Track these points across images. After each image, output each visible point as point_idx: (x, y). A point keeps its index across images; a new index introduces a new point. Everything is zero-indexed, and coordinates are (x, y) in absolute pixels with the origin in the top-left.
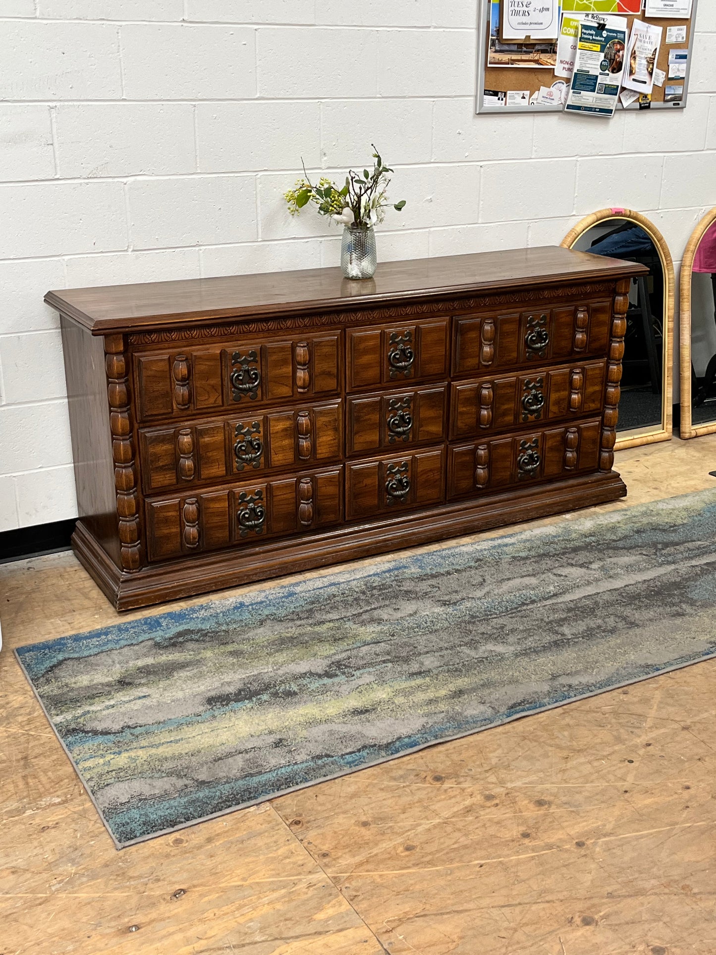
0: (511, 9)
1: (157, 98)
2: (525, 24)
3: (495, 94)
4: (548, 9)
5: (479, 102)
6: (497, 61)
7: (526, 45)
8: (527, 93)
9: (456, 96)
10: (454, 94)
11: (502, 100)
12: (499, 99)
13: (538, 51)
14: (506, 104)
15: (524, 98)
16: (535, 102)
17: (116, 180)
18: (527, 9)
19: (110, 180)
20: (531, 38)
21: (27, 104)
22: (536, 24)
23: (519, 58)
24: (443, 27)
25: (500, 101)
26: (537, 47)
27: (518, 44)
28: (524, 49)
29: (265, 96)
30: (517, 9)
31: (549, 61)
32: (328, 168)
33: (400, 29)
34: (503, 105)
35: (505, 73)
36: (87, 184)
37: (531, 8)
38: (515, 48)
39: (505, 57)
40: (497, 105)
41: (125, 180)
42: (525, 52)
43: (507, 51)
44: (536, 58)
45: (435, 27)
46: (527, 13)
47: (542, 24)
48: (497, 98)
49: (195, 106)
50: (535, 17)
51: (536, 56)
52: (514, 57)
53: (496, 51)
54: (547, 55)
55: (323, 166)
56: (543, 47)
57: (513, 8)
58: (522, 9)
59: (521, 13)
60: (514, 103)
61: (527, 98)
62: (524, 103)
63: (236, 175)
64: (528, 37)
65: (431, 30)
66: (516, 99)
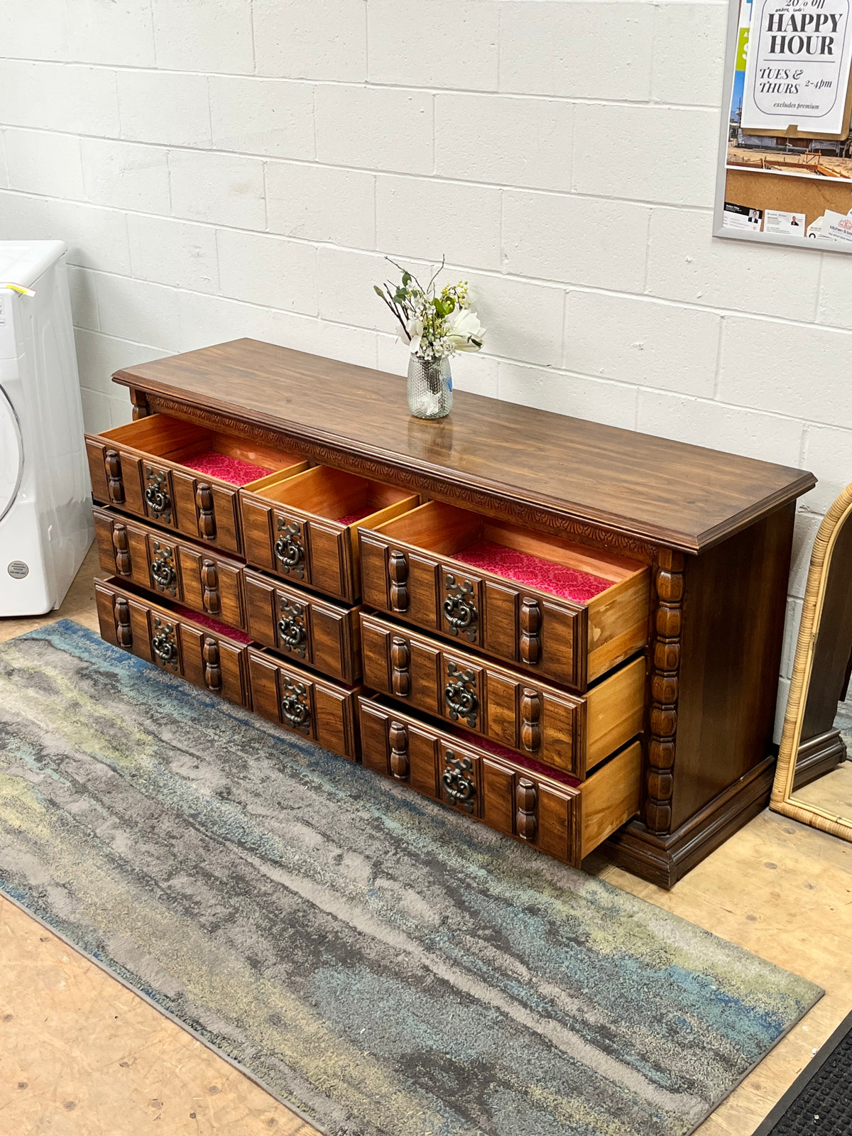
0: (760, 81)
1: (343, 164)
2: (790, 106)
3: (744, 211)
4: (829, 84)
5: (718, 222)
6: (740, 161)
7: (795, 141)
8: (801, 217)
9: (684, 206)
10: (681, 202)
11: (756, 221)
12: (750, 220)
13: (816, 151)
14: (762, 230)
15: (796, 224)
16: (817, 234)
17: (311, 243)
18: (794, 82)
19: (306, 242)
20: (799, 129)
21: (247, 157)
22: (807, 106)
23: (782, 160)
24: (668, 104)
25: (752, 224)
26: (814, 145)
27: (778, 138)
28: (790, 146)
29: (442, 174)
30: (773, 81)
31: (837, 169)
32: (509, 274)
33: (604, 103)
34: (758, 230)
35: (762, 180)
36: (289, 242)
37: (802, 81)
38: (773, 143)
39: (756, 157)
40: (746, 229)
41: (316, 245)
42: (790, 150)
43: (758, 147)
44: (812, 163)
45: (657, 103)
46: (793, 89)
47: (817, 107)
48: (747, 217)
49: (375, 177)
50: (807, 95)
51: (813, 160)
52: (771, 157)
53: (739, 146)
54: (834, 159)
55: (504, 269)
56: (826, 146)
57: (765, 80)
58: (783, 82)
59: (783, 88)
60: (777, 230)
61: (802, 224)
62: (797, 234)
63: (413, 261)
64: (793, 128)
65: (651, 106)
66: (779, 224)
